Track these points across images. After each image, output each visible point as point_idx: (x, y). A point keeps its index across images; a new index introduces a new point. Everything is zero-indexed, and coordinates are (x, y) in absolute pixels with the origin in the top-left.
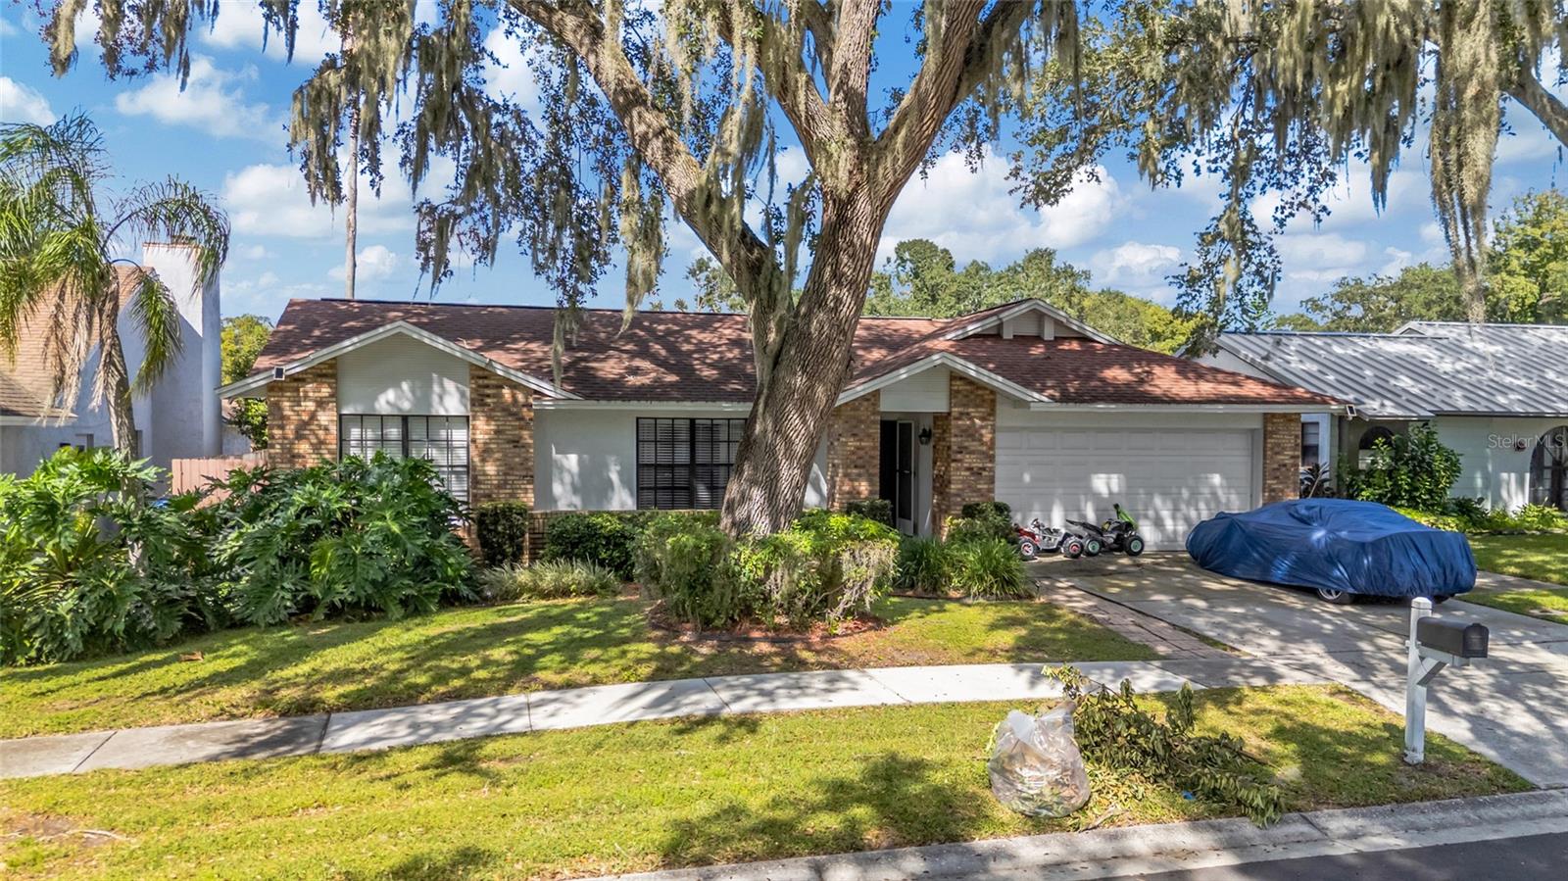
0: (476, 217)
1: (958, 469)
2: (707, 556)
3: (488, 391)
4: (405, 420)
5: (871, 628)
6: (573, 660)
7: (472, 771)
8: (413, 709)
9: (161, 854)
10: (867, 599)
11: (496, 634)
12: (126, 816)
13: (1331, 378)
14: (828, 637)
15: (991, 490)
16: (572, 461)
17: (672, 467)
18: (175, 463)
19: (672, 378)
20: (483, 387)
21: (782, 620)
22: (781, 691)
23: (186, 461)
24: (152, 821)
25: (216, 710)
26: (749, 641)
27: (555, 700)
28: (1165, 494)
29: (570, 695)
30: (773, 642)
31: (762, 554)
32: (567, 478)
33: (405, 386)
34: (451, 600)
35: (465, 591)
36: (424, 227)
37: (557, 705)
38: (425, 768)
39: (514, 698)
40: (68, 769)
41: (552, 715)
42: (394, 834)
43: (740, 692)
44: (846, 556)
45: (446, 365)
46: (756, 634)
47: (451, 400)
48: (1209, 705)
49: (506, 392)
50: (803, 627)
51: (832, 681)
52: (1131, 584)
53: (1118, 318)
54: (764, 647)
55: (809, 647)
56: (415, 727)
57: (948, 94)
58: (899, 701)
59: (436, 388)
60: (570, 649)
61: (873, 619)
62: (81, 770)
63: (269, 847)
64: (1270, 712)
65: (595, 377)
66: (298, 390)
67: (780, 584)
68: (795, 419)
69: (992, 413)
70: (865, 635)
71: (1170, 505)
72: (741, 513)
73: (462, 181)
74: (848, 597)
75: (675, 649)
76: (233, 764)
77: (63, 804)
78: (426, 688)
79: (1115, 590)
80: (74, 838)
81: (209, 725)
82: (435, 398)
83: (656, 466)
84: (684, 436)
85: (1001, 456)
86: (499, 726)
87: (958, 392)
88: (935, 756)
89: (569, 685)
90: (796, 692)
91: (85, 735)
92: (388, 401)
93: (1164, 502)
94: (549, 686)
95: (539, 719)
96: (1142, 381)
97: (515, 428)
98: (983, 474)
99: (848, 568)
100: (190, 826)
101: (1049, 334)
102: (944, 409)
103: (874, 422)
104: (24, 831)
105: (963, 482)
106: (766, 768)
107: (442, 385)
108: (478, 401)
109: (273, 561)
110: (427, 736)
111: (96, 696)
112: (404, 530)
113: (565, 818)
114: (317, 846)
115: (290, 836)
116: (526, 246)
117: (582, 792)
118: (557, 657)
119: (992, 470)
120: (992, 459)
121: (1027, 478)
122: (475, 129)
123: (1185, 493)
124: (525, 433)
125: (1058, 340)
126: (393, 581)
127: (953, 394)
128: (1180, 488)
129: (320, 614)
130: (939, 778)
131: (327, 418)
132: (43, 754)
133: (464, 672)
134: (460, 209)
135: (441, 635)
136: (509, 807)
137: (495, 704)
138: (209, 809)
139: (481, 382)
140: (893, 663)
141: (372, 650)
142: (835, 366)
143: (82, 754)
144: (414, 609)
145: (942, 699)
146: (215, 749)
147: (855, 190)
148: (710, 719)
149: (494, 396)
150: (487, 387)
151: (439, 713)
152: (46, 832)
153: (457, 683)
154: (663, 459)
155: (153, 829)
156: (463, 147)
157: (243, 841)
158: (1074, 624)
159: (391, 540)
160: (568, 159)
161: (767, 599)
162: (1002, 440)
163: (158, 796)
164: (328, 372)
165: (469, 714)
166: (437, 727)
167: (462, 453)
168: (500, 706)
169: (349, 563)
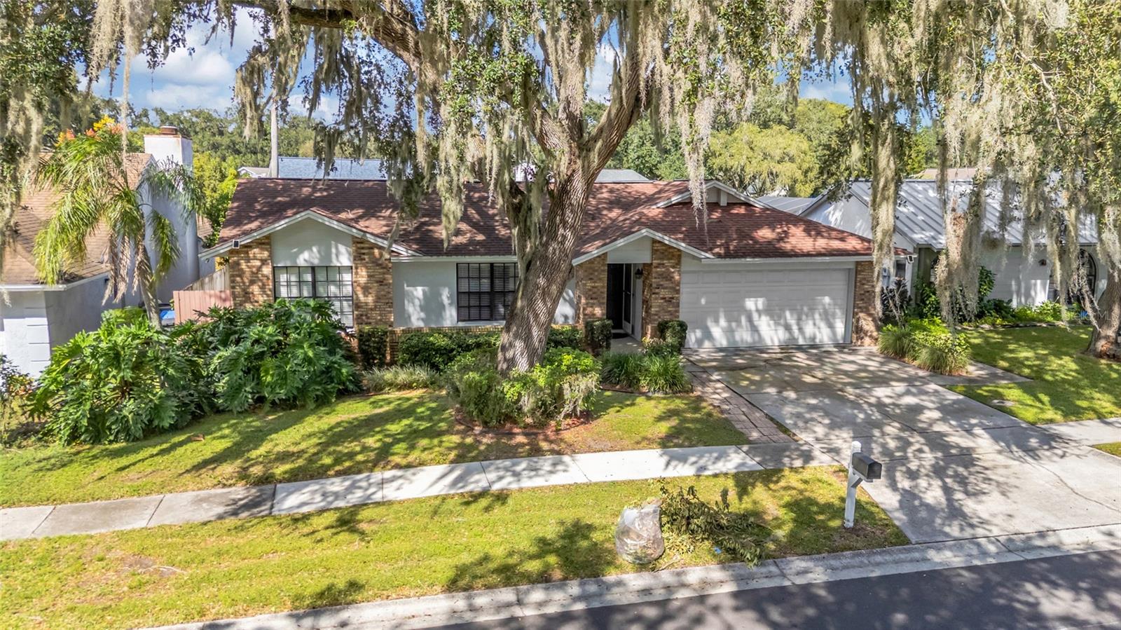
0: (352, 132)
1: (656, 299)
2: (485, 388)
3: (363, 251)
4: (313, 269)
5: (582, 423)
6: (412, 447)
7: (353, 530)
8: (323, 481)
9: (200, 582)
10: (578, 409)
11: (370, 424)
12: (179, 558)
13: (921, 217)
14: (557, 431)
15: (678, 311)
16: (419, 292)
17: (480, 294)
18: (175, 293)
19: (480, 237)
20: (362, 249)
21: (529, 420)
22: (526, 472)
23: (182, 292)
24: (193, 561)
25: (215, 482)
26: (511, 435)
27: (400, 477)
28: (792, 310)
29: (409, 473)
30: (526, 435)
31: (518, 386)
32: (417, 302)
33: (315, 249)
34: (344, 394)
35: (351, 387)
36: (319, 139)
37: (400, 481)
38: (327, 528)
39: (377, 475)
40: (143, 524)
41: (398, 489)
42: (310, 572)
43: (501, 473)
44: (566, 386)
45: (338, 236)
46: (516, 430)
47: (344, 257)
48: (759, 484)
49: (376, 251)
50: (542, 425)
51: (554, 465)
52: (757, 378)
53: (819, 122)
54: (521, 439)
55: (546, 439)
56: (324, 495)
57: (625, 122)
58: (584, 480)
59: (334, 250)
60: (412, 436)
61: (587, 416)
62: (151, 525)
63: (251, 579)
64: (794, 489)
65: (431, 237)
66: (247, 253)
67: (528, 403)
68: (540, 304)
69: (679, 263)
70: (577, 429)
71: (795, 316)
72: (510, 354)
73: (343, 110)
74: (567, 408)
75: (469, 440)
76: (231, 522)
77: (147, 549)
78: (329, 467)
79: (745, 383)
80: (156, 571)
81: (213, 491)
82: (334, 256)
83: (469, 293)
84: (487, 274)
85: (684, 289)
86: (369, 497)
87: (657, 250)
88: (595, 520)
89: (409, 466)
90: (533, 473)
91: (148, 498)
92: (304, 258)
93: (792, 315)
94: (398, 466)
95: (390, 492)
96: (780, 239)
97: (380, 273)
98: (673, 302)
99: (567, 394)
100: (212, 565)
101: (723, 202)
102: (649, 262)
103: (603, 271)
104: (131, 566)
105: (659, 306)
106: (502, 530)
107: (337, 248)
108: (358, 257)
109: (240, 374)
110: (331, 503)
111: (150, 470)
112: (315, 355)
113: (396, 563)
114: (274, 579)
115: (261, 572)
116: (384, 172)
117: (406, 546)
118: (403, 445)
119: (678, 298)
120: (678, 292)
121: (703, 301)
122: (351, 77)
123: (805, 309)
124: (388, 276)
125: (731, 205)
126: (309, 386)
127: (654, 252)
128: (802, 306)
129: (267, 407)
130: (597, 536)
131: (267, 270)
132: (130, 511)
133: (351, 455)
134: (342, 128)
135: (338, 424)
136: (368, 556)
137: (368, 478)
138: (219, 554)
139: (359, 245)
140: (590, 450)
141: (298, 437)
142: (561, 275)
143: (150, 512)
144: (322, 402)
145: (609, 479)
146: (221, 510)
147: (572, 175)
148: (483, 493)
149: (368, 254)
150: (363, 248)
151: (336, 485)
152: (141, 567)
153: (347, 464)
154: (474, 288)
155: (194, 566)
156: (344, 88)
157: (238, 575)
158: (710, 415)
159: (308, 360)
160: (408, 117)
161: (520, 409)
162: (686, 278)
163: (193, 543)
164: (265, 242)
165: (353, 487)
166: (337, 495)
167: (350, 288)
168: (372, 481)
169: (283, 377)
